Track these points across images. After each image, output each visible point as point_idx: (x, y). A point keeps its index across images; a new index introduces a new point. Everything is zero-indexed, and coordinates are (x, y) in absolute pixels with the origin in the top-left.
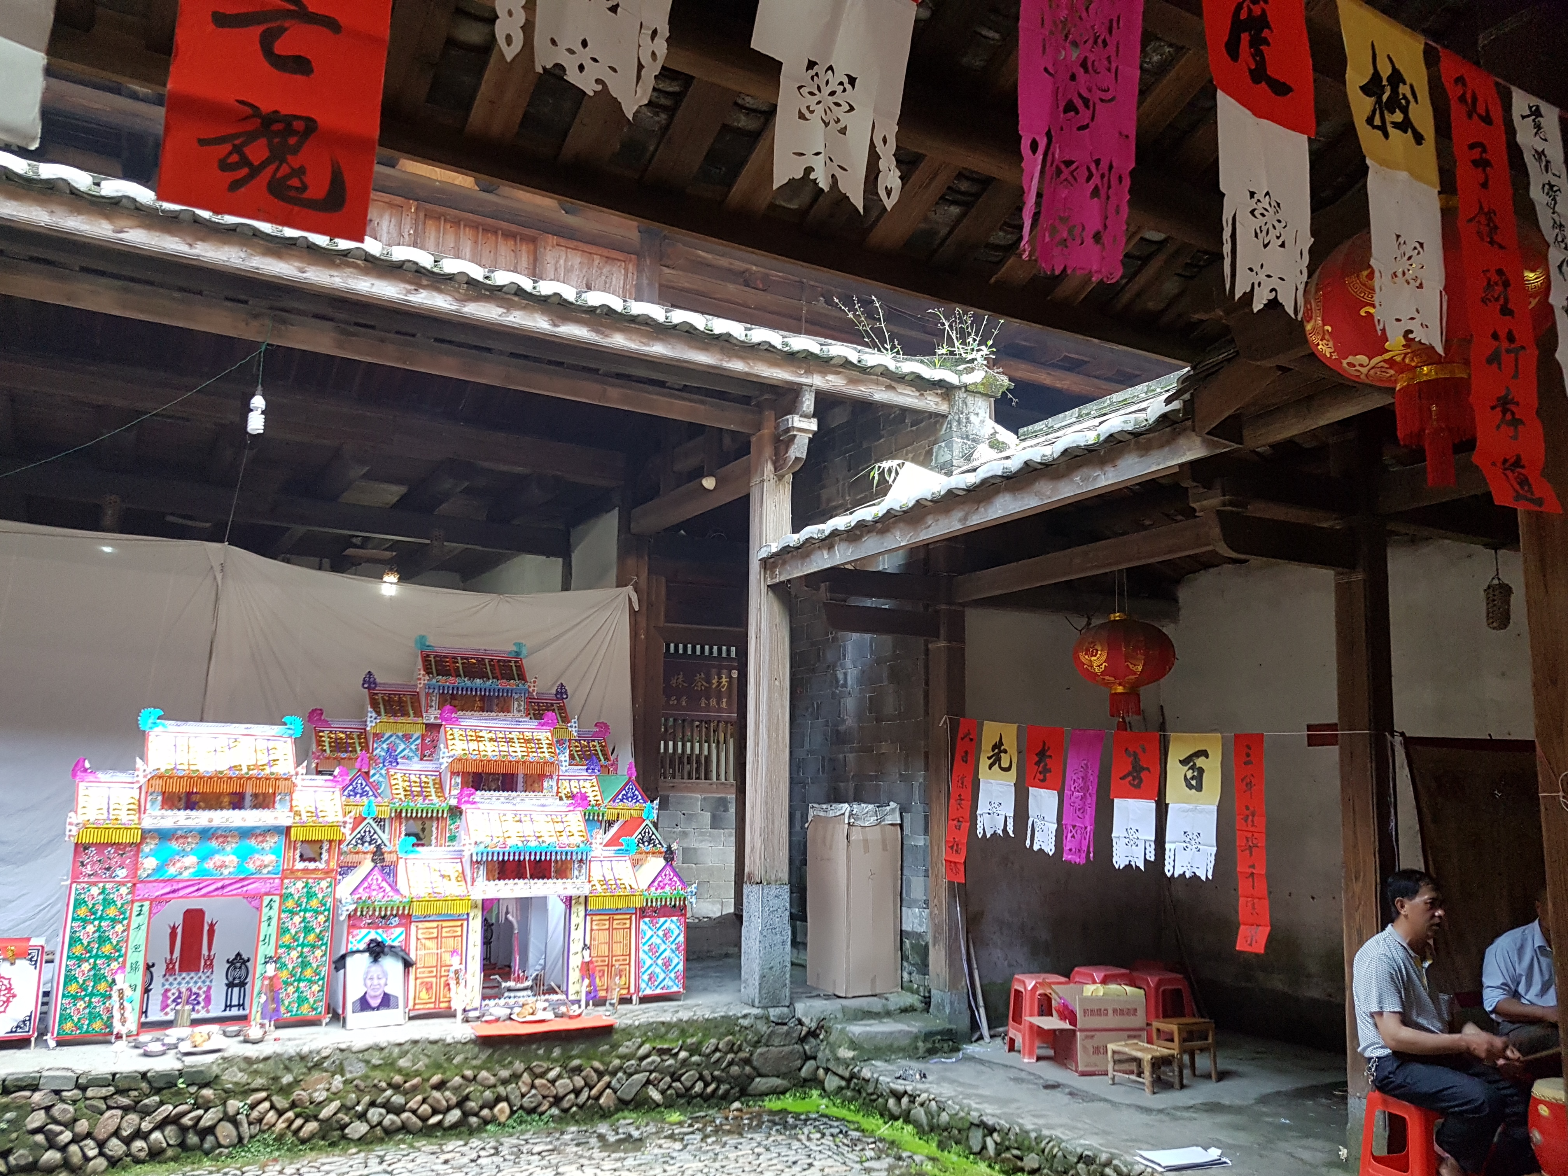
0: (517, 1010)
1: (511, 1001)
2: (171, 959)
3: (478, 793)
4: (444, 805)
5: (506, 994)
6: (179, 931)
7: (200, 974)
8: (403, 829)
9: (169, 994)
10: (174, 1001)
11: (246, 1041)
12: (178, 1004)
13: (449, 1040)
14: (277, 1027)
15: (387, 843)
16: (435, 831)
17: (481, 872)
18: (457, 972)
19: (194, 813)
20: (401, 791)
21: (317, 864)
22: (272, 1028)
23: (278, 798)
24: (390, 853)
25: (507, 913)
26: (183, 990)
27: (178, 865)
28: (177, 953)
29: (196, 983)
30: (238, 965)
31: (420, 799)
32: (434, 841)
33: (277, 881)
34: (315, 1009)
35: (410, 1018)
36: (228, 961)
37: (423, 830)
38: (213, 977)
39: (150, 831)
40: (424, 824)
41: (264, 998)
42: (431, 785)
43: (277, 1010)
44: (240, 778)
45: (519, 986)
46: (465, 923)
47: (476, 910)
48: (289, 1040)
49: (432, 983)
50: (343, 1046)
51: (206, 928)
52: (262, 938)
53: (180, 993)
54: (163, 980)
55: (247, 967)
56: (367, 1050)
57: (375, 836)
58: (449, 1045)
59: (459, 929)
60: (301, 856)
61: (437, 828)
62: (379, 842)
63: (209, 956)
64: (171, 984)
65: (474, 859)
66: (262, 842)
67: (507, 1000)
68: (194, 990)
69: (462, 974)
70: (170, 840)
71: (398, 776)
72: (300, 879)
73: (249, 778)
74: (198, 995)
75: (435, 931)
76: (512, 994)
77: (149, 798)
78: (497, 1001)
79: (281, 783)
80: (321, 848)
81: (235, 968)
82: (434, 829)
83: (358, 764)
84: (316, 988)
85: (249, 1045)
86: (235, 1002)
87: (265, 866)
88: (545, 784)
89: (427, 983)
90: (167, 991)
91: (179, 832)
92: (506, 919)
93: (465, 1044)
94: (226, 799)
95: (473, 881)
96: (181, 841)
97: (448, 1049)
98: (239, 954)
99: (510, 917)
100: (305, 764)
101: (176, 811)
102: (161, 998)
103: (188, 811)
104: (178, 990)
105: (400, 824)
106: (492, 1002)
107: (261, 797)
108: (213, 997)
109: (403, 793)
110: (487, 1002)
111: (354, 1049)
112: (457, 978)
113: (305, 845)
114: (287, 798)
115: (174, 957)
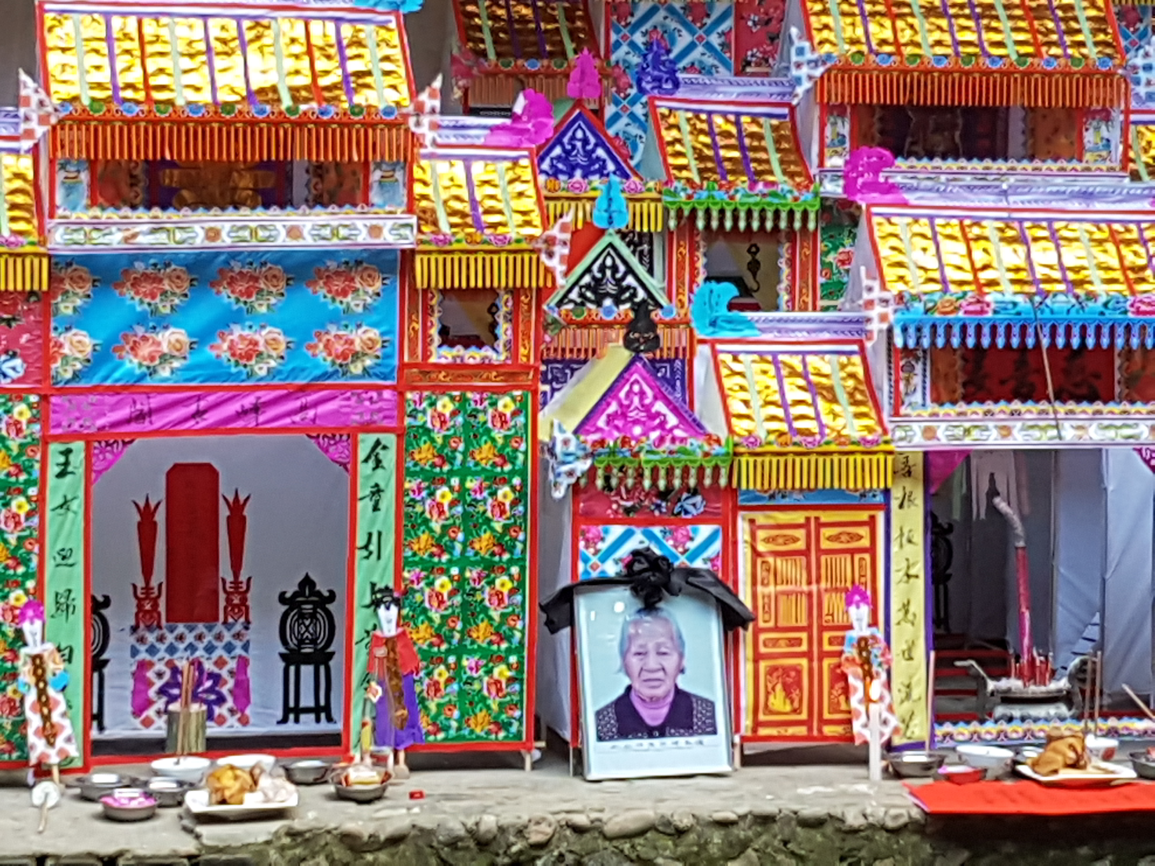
0: (1031, 753)
1: (1015, 730)
2: (147, 588)
3: (900, 162)
4: (807, 196)
5: (1000, 711)
6: (160, 517)
7: (219, 627)
8: (701, 262)
9: (150, 674)
10: (162, 691)
11: (341, 796)
12: (173, 699)
13: (853, 819)
14: (414, 768)
15: (663, 300)
16: (786, 271)
17: (917, 380)
18: (863, 644)
19: (170, 216)
20: (689, 160)
21: (487, 352)
22: (402, 766)
23: (376, 176)
24: (671, 325)
25: (993, 492)
26: (182, 664)
27: (145, 350)
28: (159, 575)
29: (210, 649)
30: (308, 608)
31: (742, 182)
32: (785, 297)
33: (387, 394)
34: (505, 726)
35: (747, 761)
36: (282, 598)
37: (754, 266)
38: (250, 635)
39: (69, 262)
40: (753, 250)
41: (376, 692)
42: (768, 143)
43: (411, 723)
44: (277, 124)
45: (1035, 689)
46: (880, 516)
47: (908, 484)
48: (447, 797)
49: (799, 672)
50: (581, 820)
51: (224, 512)
52: (360, 541)
53: (175, 671)
54: (132, 640)
55: (330, 616)
56: (641, 833)
57: (630, 280)
58: (854, 831)
59: (864, 531)
60: (444, 332)
61: (791, 263)
62: (641, 294)
63: (236, 583)
64: (152, 650)
65: (899, 342)
66: (344, 293)
67: (1003, 726)
68: (209, 666)
69: (876, 651)
70: (118, 285)
71: (681, 117)
72: (444, 390)
73: (300, 124)
74: (216, 678)
75: (801, 533)
76: (1016, 711)
77: (60, 176)
78: (974, 726)
79: (381, 136)
80: (493, 309)
81: (302, 616)
82: (783, 264)
83: (572, 87)
84: (501, 672)
85: (351, 807)
86: (307, 700)
87: (356, 356)
88: (1089, 137)
89: (786, 670)
90: (143, 666)
91: (139, 266)
92: (992, 509)
93: (895, 832)
94: (246, 182)
95: (897, 403)
96: (147, 287)
97: (851, 843)
98: (307, 582)
99: (1002, 505)
100: (437, 84)
101: (126, 211)
102: (130, 683)
103: (156, 211)
104: (170, 664)
105: (693, 249)
106: (962, 730)
107: (332, 175)
108: (253, 685)
109: (694, 164)
110: (948, 727)
111: (610, 828)
112: (866, 662)
113: (453, 303)
114: (399, 175)
115: (154, 583)
